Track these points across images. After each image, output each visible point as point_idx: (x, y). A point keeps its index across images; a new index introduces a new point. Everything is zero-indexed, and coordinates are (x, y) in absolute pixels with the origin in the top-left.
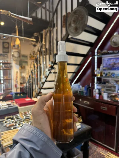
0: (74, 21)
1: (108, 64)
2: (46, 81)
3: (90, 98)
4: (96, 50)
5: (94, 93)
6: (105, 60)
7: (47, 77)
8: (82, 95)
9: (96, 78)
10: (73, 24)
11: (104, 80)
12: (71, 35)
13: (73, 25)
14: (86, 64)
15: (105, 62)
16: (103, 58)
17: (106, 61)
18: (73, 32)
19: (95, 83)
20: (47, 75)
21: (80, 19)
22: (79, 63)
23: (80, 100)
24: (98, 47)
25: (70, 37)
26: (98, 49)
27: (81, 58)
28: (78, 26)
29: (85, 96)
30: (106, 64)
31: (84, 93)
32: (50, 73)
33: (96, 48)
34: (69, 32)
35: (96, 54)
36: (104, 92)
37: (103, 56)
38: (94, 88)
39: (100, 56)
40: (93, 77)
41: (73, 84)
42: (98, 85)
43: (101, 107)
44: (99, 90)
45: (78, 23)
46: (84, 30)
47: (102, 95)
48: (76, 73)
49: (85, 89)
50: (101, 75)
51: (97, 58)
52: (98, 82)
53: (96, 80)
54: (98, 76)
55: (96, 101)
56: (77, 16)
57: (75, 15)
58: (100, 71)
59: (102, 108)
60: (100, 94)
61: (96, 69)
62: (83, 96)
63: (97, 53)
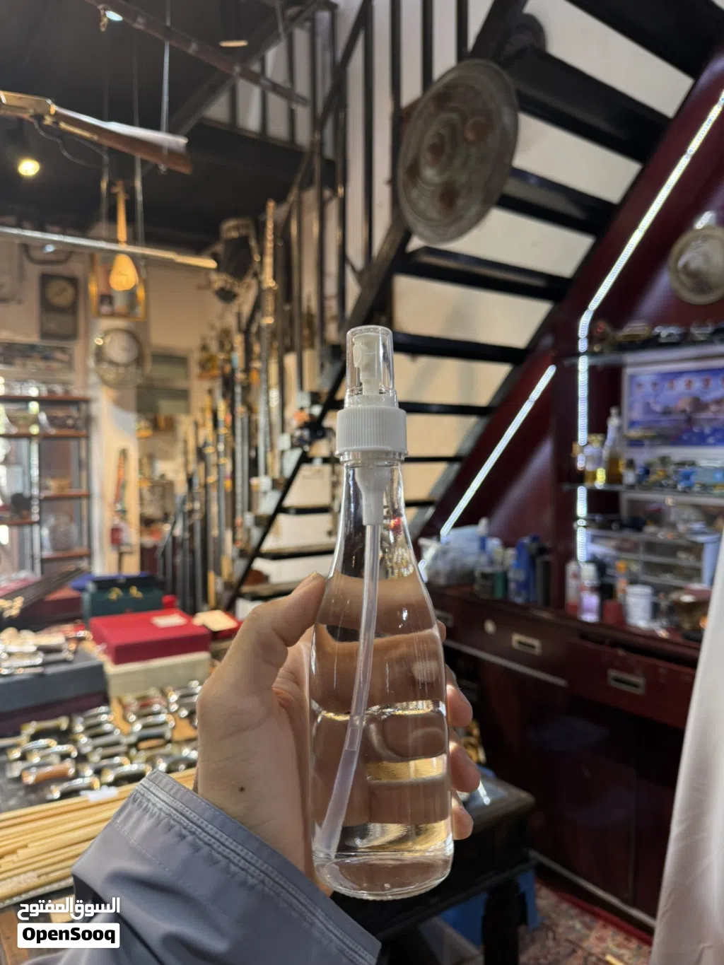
0: (437, 150)
1: (658, 408)
2: (280, 509)
3: (545, 615)
4: (585, 320)
5: (571, 583)
6: (640, 385)
7: (284, 486)
8: (499, 594)
9: (582, 493)
10: (433, 165)
11: (633, 503)
12: (422, 236)
13: (429, 173)
14: (527, 408)
15: (638, 394)
16: (628, 371)
17: (648, 388)
18: (433, 213)
19: (581, 522)
20: (288, 472)
21: (470, 136)
22: (483, 396)
23: (490, 627)
24: (594, 304)
25: (415, 243)
26: (598, 315)
27: (499, 372)
28: (462, 178)
29: (519, 600)
30: (648, 409)
31: (512, 586)
32: (305, 459)
33: (584, 307)
34: (410, 218)
35: (583, 345)
36: (633, 581)
37: (629, 358)
38: (570, 554)
39: (610, 358)
40: (566, 487)
41: (446, 529)
42: (593, 539)
43: (613, 673)
44: (601, 566)
45: (457, 162)
46: (496, 198)
47: (620, 595)
48: (467, 463)
49: (519, 556)
50: (614, 477)
51: (592, 370)
52: (598, 518)
53: (582, 509)
54: (594, 478)
55: (584, 636)
56: (454, 116)
57: (444, 116)
58: (605, 453)
59: (617, 680)
60: (606, 590)
61: (582, 435)
62: (506, 601)
63: (591, 338)
